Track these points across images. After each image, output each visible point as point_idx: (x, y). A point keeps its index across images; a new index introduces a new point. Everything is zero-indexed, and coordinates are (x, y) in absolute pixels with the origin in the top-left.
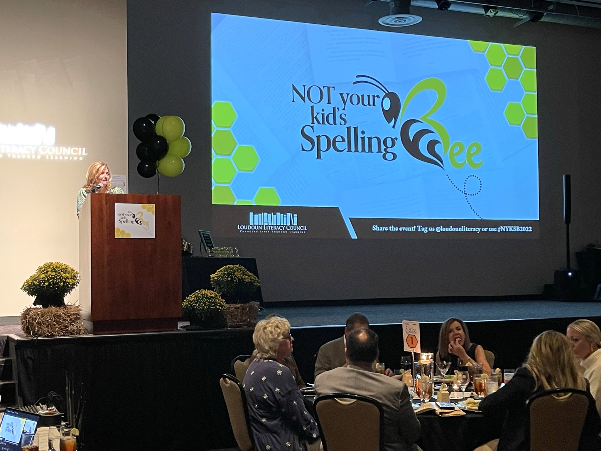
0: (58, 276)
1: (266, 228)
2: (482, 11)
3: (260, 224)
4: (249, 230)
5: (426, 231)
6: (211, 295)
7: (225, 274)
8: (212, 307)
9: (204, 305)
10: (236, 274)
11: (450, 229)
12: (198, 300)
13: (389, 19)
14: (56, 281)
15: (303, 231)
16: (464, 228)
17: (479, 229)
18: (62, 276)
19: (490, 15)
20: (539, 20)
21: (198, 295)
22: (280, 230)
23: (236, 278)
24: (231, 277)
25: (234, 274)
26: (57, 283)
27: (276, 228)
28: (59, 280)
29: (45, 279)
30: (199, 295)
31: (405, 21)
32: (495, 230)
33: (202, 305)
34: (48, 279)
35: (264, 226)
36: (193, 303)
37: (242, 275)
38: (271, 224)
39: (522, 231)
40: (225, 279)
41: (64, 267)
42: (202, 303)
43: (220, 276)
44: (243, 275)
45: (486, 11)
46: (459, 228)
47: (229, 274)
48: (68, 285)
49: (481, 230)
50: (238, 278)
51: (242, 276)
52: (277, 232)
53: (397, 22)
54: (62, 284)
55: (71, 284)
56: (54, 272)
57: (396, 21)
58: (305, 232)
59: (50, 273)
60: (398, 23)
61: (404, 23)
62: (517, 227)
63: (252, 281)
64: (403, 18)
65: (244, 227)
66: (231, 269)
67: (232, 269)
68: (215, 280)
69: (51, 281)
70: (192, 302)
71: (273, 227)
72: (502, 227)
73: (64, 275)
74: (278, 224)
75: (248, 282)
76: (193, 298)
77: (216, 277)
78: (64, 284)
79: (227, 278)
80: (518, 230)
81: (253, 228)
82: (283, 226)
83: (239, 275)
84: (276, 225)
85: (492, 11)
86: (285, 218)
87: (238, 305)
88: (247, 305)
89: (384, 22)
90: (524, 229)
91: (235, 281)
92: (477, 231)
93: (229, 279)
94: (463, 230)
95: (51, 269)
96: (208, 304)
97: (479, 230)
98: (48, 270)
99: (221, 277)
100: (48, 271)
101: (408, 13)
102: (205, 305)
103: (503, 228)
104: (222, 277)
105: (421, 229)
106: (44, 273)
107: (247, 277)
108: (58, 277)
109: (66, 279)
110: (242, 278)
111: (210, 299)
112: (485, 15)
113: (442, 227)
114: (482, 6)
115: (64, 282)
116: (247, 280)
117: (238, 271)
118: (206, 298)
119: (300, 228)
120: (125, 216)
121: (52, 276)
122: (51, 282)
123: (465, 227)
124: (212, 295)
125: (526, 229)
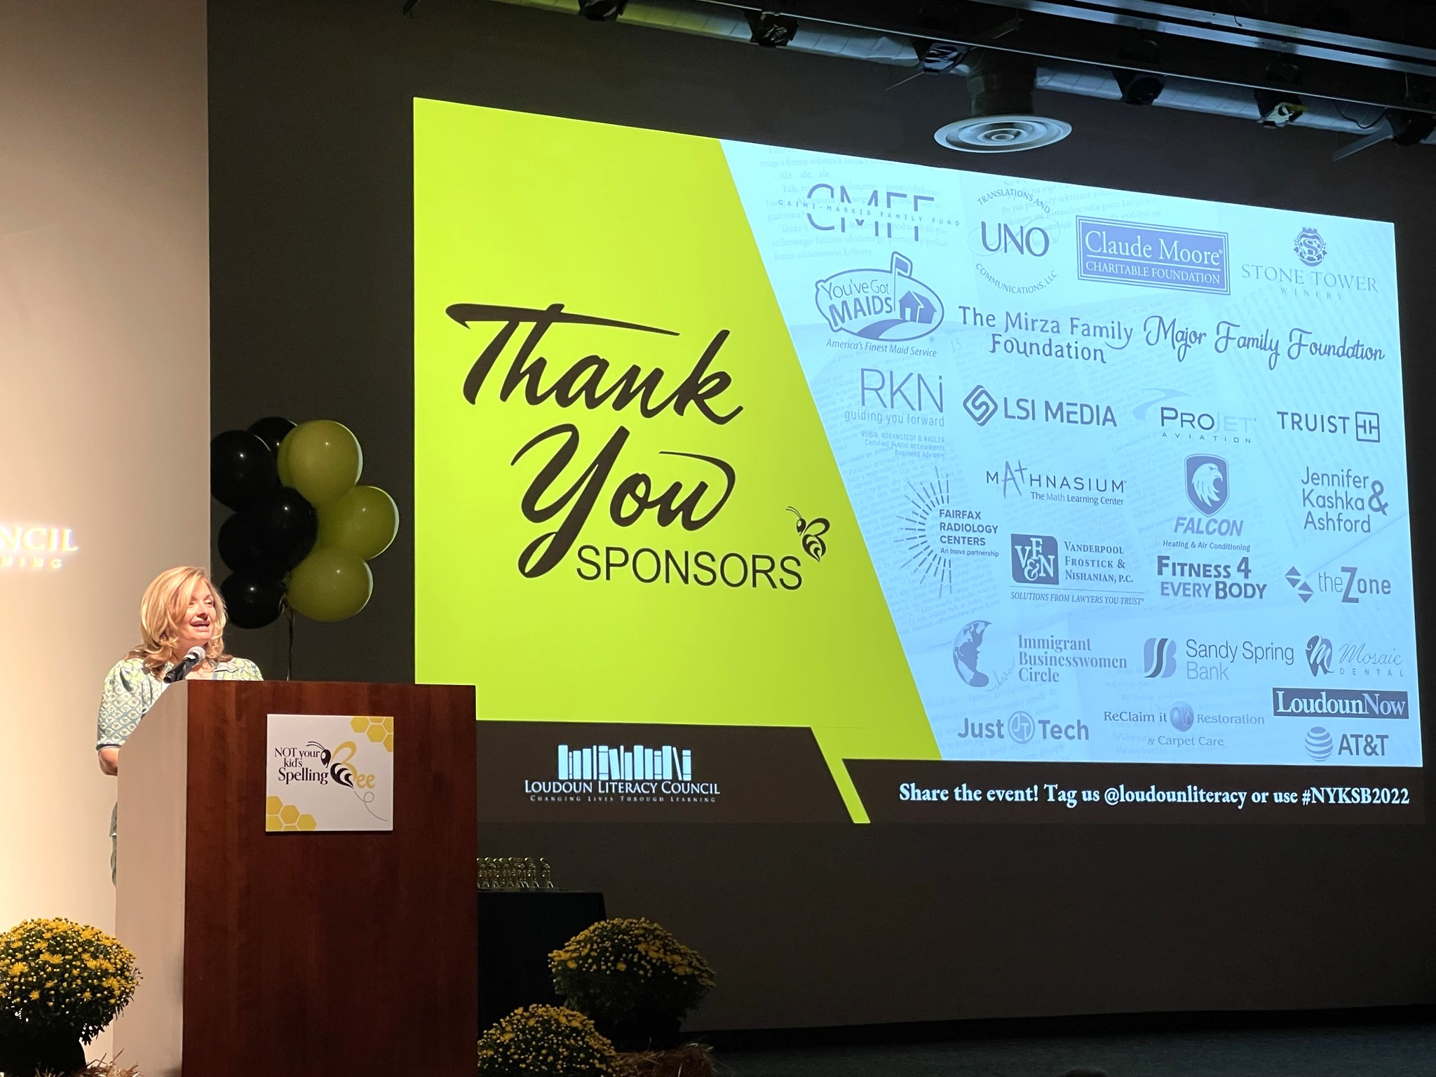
0: (76, 967)
1: (604, 788)
2: (1252, 112)
3: (587, 776)
4: (556, 795)
5: (1072, 802)
6: (569, 1021)
7: (606, 949)
8: (580, 1063)
9: (551, 1058)
10: (641, 948)
11: (1151, 797)
12: (528, 1041)
13: (968, 131)
14: (70, 984)
15: (709, 796)
16: (1193, 791)
17: (1242, 796)
18: (86, 968)
19: (1276, 122)
20: (1422, 141)
21: (526, 1023)
22: (643, 794)
23: (643, 962)
24: (625, 961)
25: (635, 951)
26: (71, 993)
27: (633, 788)
28: (79, 981)
29: (30, 979)
30: (532, 1022)
31: (1017, 134)
32: (1291, 798)
33: (546, 1056)
34: (40, 978)
35: (600, 782)
36: (512, 1050)
37: (662, 950)
38: (618, 778)
39: (1379, 802)
40: (608, 968)
41: (86, 935)
42: (544, 1052)
43: (588, 956)
44: (665, 954)
45: (1265, 111)
46: (1179, 793)
47: (619, 950)
48: (107, 998)
49: (1248, 798)
50: (649, 962)
51: (661, 956)
52: (635, 799)
53: (993, 138)
54: (87, 995)
55: (117, 993)
56: (60, 955)
57: (988, 137)
58: (713, 800)
59: (45, 957)
60: (994, 142)
61: (1017, 142)
62: (1363, 790)
63: (696, 973)
64: (1011, 125)
65: (542, 786)
66: (624, 934)
67: (625, 932)
68: (571, 970)
69: (49, 985)
70: (507, 1047)
71: (624, 786)
72: (1314, 790)
73: (92, 964)
74: (639, 777)
75: (686, 977)
76: (508, 1037)
77: (571, 959)
78: (94, 994)
79: (615, 963)
80: (1367, 799)
81: (567, 787)
82: (654, 781)
83: (652, 954)
84: (631, 779)
85: (1285, 110)
86: (658, 760)
87: (651, 1056)
88: (678, 1054)
89: (951, 139)
90: (1384, 796)
91: (641, 972)
92: (1235, 801)
93: (622, 967)
94: (1190, 800)
95: (46, 945)
96: (566, 1053)
97: (1243, 800)
98: (37, 946)
99: (590, 961)
100: (40, 952)
101: (1027, 111)
102: (557, 1059)
103: (1320, 791)
104: (597, 960)
105: (1056, 796)
106: (25, 959)
107: (677, 958)
108: (75, 972)
109: (100, 979)
110: (665, 965)
111: (568, 1037)
112: (1261, 122)
113: (1122, 787)
114: (1252, 94)
115: (95, 989)
116: (680, 971)
117: (646, 938)
118: (557, 1034)
119: (699, 789)
120: (297, 755)
121: (54, 966)
122: (51, 989)
123: (1195, 788)
124: (575, 1024)
125: (1393, 795)
